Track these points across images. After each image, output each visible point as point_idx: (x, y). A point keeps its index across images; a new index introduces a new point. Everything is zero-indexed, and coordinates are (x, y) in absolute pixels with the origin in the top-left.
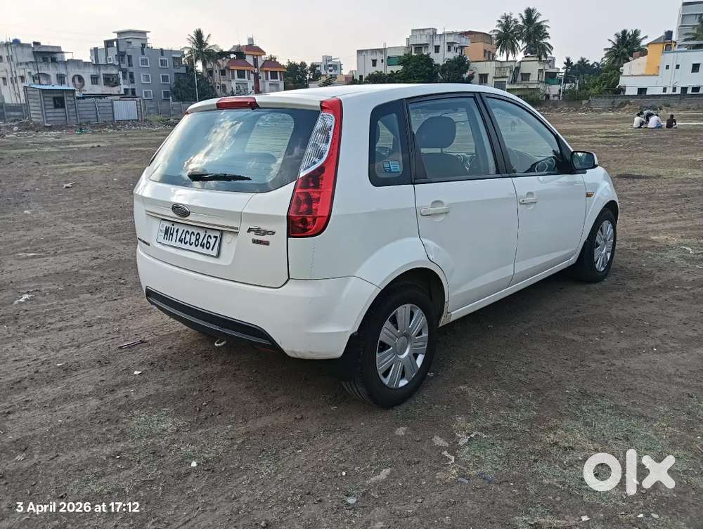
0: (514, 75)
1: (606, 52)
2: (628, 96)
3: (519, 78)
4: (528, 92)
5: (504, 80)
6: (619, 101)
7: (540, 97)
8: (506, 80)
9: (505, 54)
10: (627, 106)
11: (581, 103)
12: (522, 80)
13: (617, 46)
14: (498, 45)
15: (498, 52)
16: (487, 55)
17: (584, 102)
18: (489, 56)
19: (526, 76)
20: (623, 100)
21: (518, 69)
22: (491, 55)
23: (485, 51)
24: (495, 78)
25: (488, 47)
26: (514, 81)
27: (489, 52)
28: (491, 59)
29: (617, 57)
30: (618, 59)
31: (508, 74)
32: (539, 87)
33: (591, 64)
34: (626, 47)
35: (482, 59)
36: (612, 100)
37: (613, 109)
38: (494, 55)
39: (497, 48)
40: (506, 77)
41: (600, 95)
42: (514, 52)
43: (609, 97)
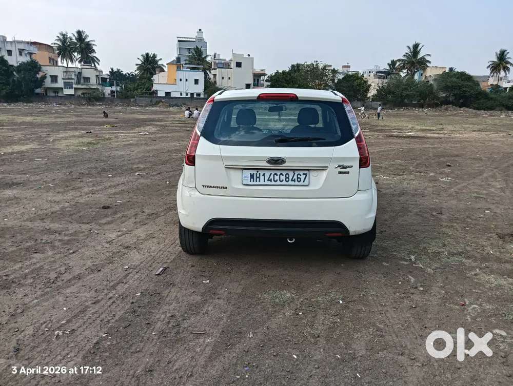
0: (78, 78)
1: (137, 66)
2: (160, 97)
3: (82, 81)
4: (91, 91)
5: (71, 81)
6: (154, 100)
7: (100, 95)
8: (73, 81)
9: (65, 61)
10: (161, 104)
11: (130, 101)
12: (84, 82)
13: (143, 63)
14: (59, 54)
15: (59, 59)
16: (52, 61)
17: (132, 100)
18: (54, 63)
19: (87, 79)
20: (158, 100)
21: (80, 73)
22: (55, 62)
23: (50, 58)
24: (63, 79)
25: (52, 56)
26: (78, 83)
27: (53, 59)
28: (55, 64)
29: (145, 70)
30: (146, 72)
31: (73, 77)
32: (98, 87)
33: (124, 74)
34: (150, 64)
35: (48, 64)
36: (150, 99)
37: (152, 105)
38: (57, 62)
39: (59, 57)
40: (72, 79)
41: (142, 95)
42: (72, 61)
43: (148, 98)
